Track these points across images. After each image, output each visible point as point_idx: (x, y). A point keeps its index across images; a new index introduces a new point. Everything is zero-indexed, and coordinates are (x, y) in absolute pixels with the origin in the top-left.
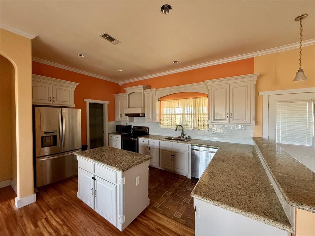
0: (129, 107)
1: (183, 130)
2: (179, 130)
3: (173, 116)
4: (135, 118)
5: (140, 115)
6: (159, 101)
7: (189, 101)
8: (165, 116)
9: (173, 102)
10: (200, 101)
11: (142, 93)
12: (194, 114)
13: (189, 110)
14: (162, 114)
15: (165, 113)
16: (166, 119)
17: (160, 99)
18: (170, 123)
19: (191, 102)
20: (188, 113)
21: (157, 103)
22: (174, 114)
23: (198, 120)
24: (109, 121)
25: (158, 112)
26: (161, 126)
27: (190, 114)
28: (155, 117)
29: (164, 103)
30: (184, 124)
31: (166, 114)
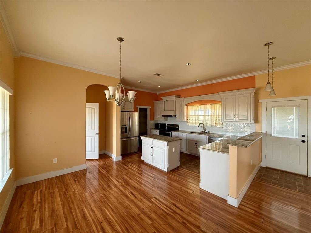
0: (164, 111)
1: (204, 127)
2: (201, 127)
3: (197, 117)
4: (169, 118)
5: (173, 116)
6: (186, 106)
7: (208, 106)
8: (191, 117)
9: (197, 107)
10: (216, 106)
11: (174, 101)
12: (212, 115)
13: (209, 112)
14: (189, 116)
15: (191, 114)
16: (191, 119)
17: (187, 105)
18: (195, 122)
19: (210, 107)
20: (208, 115)
21: (185, 108)
22: (198, 116)
23: (215, 120)
24: (150, 120)
25: (185, 114)
26: (188, 124)
27: (209, 116)
28: (183, 118)
29: (190, 107)
30: (205, 122)
31: (192, 116)
